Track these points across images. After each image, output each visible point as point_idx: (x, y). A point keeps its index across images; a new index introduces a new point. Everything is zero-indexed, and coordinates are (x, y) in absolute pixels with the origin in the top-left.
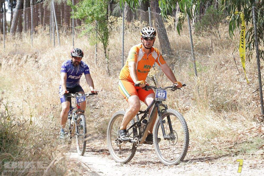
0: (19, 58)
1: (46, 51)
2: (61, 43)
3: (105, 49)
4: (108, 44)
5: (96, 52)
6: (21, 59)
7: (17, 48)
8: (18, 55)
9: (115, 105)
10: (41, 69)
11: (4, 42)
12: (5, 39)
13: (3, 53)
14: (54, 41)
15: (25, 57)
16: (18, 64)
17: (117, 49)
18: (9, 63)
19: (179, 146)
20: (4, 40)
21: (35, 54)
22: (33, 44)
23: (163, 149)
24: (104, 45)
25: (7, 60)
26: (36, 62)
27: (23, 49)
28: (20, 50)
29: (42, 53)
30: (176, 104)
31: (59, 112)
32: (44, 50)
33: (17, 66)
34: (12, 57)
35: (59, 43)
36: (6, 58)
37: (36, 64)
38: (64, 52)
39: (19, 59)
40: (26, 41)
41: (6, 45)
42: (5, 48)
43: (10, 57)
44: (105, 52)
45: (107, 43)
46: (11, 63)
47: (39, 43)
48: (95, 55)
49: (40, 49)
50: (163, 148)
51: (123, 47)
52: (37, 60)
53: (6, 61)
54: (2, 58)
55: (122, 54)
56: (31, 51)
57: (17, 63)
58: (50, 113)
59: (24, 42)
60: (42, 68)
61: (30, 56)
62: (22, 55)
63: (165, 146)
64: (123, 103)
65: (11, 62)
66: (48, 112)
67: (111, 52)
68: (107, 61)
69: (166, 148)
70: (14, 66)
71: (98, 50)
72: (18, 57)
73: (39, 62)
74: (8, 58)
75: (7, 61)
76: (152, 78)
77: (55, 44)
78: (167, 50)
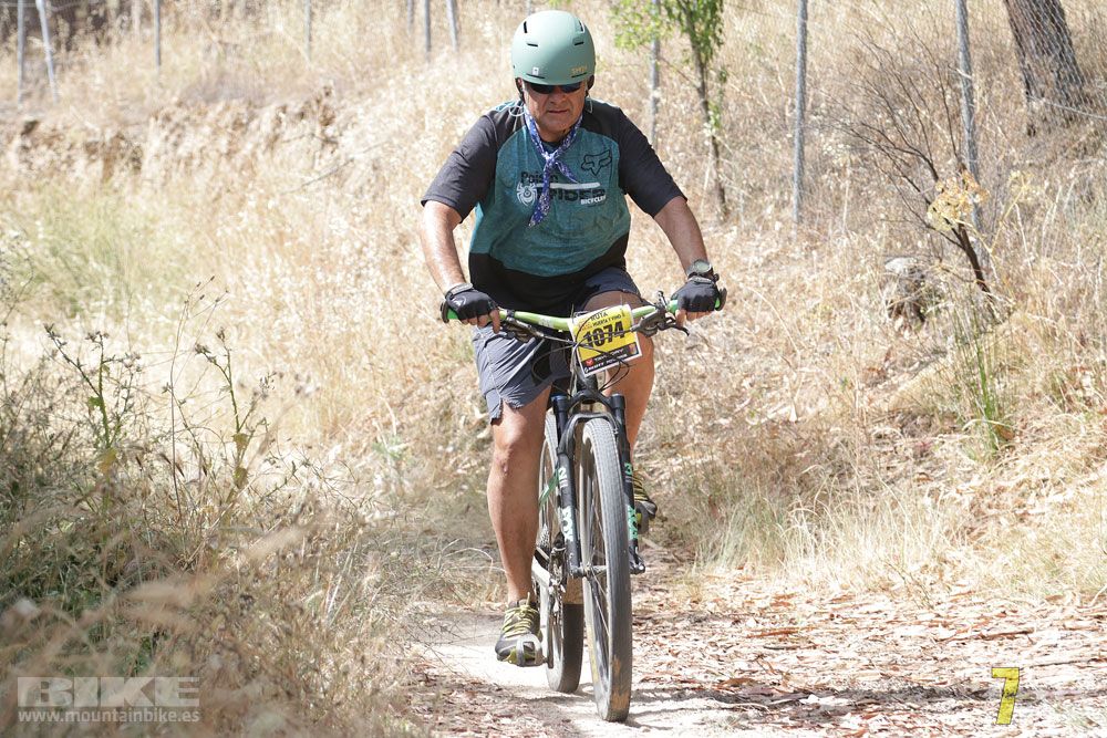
0: (235, 123)
1: (383, 85)
2: (466, 38)
3: (702, 67)
4: (719, 44)
5: (650, 86)
6: (248, 124)
7: (230, 65)
8: (234, 102)
9: (748, 387)
10: (352, 185)
11: (154, 30)
12: (160, 16)
13: (152, 92)
14: (429, 23)
15: (267, 116)
16: (230, 154)
17: (772, 72)
18: (182, 151)
19: (1085, 623)
20: (155, 21)
21: (325, 101)
22: (315, 44)
23: (993, 638)
24: (695, 43)
25: (172, 131)
26: (328, 141)
27: (258, 71)
28: (241, 74)
29: (360, 94)
30: (1087, 381)
31: (434, 421)
32: (368, 75)
33: (224, 167)
34: (200, 114)
35: (452, 34)
36: (167, 118)
37: (327, 155)
38: (479, 89)
39: (237, 124)
40: (279, 28)
41: (166, 45)
42: (160, 63)
43: (185, 113)
44: (702, 91)
45: (714, 36)
46: (196, 152)
47: (345, 39)
48: (649, 104)
49: (351, 69)
50: (992, 633)
51: (804, 58)
52: (330, 131)
53: (167, 138)
54: (144, 119)
55: (798, 95)
56: (301, 81)
57: (224, 150)
58: (387, 425)
59: (267, 30)
60: (359, 174)
61: (295, 107)
62: (254, 104)
63: (1003, 620)
64: (794, 376)
65: (192, 142)
66: (375, 423)
67: (733, 85)
68: (714, 138)
69: (1011, 629)
70: (209, 165)
71: (665, 79)
72: (228, 118)
73: (342, 141)
74: (176, 119)
75: (173, 138)
76: (959, 236)
77: (433, 42)
78: (1052, 77)
